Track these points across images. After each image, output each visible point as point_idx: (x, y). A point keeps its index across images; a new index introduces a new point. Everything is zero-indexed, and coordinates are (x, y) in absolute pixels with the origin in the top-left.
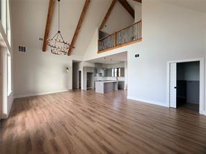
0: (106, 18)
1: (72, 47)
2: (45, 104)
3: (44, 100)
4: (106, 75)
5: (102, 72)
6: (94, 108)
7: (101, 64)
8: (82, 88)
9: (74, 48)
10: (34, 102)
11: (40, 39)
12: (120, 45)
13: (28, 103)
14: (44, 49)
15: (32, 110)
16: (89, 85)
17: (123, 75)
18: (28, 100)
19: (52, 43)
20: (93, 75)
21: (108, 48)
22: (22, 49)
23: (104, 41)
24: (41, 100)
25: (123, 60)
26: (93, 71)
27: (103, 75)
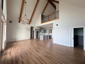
1: (30, 21)
2: (19, 45)
4: (44, 32)
5: (43, 31)
6: (39, 47)
7: (42, 28)
8: (34, 38)
9: (31, 21)
10: (15, 44)
11: (18, 18)
12: (50, 20)
13: (12, 44)
14: (19, 22)
15: (14, 47)
16: (37, 37)
17: (51, 33)
18: (12, 43)
19: (23, 20)
20: (39, 32)
21: (45, 22)
22: (11, 22)
23: (44, 18)
24: (18, 43)
26: (39, 31)
27: (43, 32)
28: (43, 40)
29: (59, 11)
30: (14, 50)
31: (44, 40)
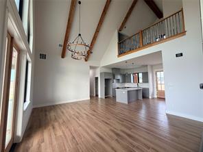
0: (127, 18)
3: (63, 112)
4: (124, 81)
7: (119, 69)
8: (99, 96)
9: (92, 53)
10: (52, 114)
11: (60, 45)
13: (46, 115)
14: (63, 56)
15: (51, 127)
18: (46, 111)
21: (131, 50)
22: (43, 56)
25: (146, 64)
26: (111, 77)
27: (121, 81)
28: (127, 103)
29: (182, 10)
30: (51, 143)
31: (129, 103)
